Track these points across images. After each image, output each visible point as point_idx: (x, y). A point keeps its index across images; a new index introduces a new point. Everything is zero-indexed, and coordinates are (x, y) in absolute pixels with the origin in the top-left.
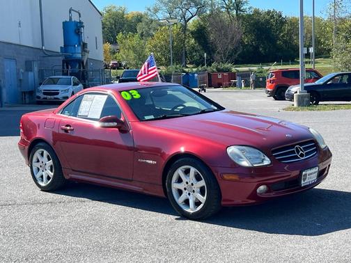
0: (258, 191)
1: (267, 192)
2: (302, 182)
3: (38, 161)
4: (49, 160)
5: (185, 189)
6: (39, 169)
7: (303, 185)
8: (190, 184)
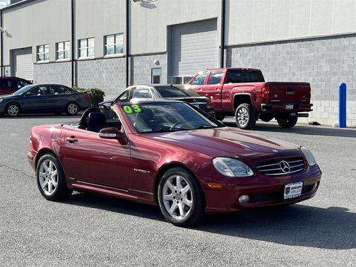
0: (240, 199)
1: (249, 202)
2: (285, 195)
3: (44, 171)
4: (54, 169)
5: (174, 198)
6: (44, 179)
7: (285, 198)
8: (178, 192)
